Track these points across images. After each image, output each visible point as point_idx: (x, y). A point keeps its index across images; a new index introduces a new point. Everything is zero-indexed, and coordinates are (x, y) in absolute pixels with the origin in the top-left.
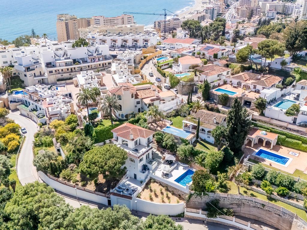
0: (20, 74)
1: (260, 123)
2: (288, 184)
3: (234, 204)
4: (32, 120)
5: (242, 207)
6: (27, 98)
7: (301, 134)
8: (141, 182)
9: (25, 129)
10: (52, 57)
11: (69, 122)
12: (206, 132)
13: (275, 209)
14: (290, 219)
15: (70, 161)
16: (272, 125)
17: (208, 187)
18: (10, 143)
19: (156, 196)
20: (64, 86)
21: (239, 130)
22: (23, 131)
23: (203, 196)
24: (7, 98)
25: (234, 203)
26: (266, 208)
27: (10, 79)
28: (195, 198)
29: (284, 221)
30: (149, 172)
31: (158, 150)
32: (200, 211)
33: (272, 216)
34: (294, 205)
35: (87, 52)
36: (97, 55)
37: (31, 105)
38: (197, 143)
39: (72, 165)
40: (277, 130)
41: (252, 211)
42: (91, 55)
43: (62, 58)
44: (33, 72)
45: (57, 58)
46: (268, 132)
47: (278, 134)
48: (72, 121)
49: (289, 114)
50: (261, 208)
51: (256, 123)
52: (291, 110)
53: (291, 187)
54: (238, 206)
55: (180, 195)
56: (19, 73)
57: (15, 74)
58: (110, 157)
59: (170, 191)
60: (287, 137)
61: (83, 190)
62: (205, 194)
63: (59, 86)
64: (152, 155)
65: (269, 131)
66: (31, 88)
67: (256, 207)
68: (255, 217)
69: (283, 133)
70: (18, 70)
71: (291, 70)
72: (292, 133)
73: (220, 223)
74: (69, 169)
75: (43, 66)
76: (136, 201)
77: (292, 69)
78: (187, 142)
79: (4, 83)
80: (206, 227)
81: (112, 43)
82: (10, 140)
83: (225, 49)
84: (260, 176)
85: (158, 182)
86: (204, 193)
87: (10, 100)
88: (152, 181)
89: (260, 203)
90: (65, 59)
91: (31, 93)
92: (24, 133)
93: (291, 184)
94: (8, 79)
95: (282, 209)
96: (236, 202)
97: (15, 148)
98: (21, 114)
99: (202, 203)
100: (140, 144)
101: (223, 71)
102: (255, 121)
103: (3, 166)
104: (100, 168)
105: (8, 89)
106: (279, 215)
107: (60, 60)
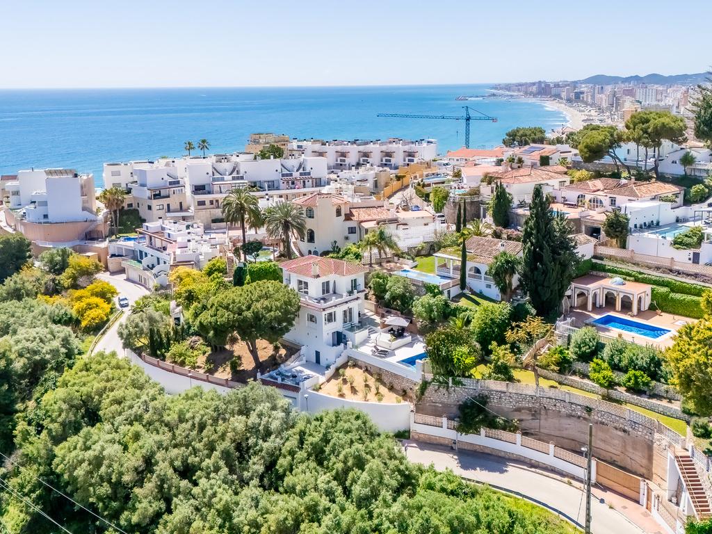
0: (140, 206)
1: (611, 264)
2: (647, 363)
3: (523, 411)
4: (146, 288)
5: (543, 417)
6: (143, 246)
7: (703, 281)
8: (328, 367)
9: (126, 299)
10: (208, 174)
11: (210, 272)
12: (483, 275)
13: (613, 417)
14: (647, 437)
15: (192, 331)
16: (638, 265)
17: (458, 359)
18: (88, 313)
19: (354, 390)
20: (224, 233)
21: (545, 258)
22: (122, 303)
23: (451, 387)
24: (107, 248)
25: (523, 408)
26: (594, 416)
27: (118, 212)
28: (436, 391)
29: (635, 444)
30: (345, 348)
31: (377, 313)
32: (444, 420)
33: (611, 437)
34: (661, 409)
35: (279, 167)
36: (301, 174)
37: (149, 256)
38: (460, 298)
39: (194, 338)
40: (650, 276)
41: (566, 429)
42: (287, 175)
43: (226, 177)
44: (164, 202)
45: (217, 176)
46: (629, 280)
47: (653, 284)
48: (215, 270)
49: (681, 243)
50: (585, 419)
51: (603, 263)
52: (686, 236)
53: (655, 370)
54: (533, 415)
55: (405, 391)
56: (138, 204)
57: (130, 205)
58: (260, 297)
59: (384, 384)
60: (673, 291)
61: (204, 380)
62: (457, 383)
63: (213, 231)
64: (359, 316)
65: (632, 279)
66: (152, 225)
67: (573, 416)
68: (573, 442)
69: (663, 281)
70: (138, 198)
71: (707, 175)
72: (683, 280)
73: (489, 452)
74: (187, 343)
75: (188, 190)
76: (306, 396)
77: (707, 173)
78: (436, 291)
79: (106, 222)
80: (456, 457)
81: (339, 159)
82: (90, 307)
83: (570, 152)
84: (587, 351)
85: (363, 365)
86: (453, 380)
87: (111, 251)
88: (349, 364)
89: (580, 405)
90: (234, 178)
91: (153, 233)
92: (122, 306)
93: (655, 364)
94: (115, 212)
95: (627, 412)
96: (527, 405)
97: (96, 323)
98: (128, 280)
99: (450, 405)
100: (335, 293)
101: (550, 179)
102: (601, 259)
103: (63, 344)
104: (235, 314)
105: (111, 233)
106: (625, 431)
107: (223, 179)
